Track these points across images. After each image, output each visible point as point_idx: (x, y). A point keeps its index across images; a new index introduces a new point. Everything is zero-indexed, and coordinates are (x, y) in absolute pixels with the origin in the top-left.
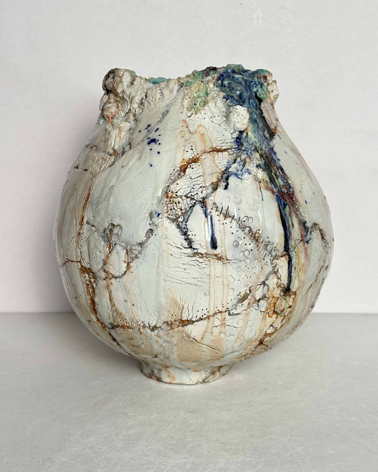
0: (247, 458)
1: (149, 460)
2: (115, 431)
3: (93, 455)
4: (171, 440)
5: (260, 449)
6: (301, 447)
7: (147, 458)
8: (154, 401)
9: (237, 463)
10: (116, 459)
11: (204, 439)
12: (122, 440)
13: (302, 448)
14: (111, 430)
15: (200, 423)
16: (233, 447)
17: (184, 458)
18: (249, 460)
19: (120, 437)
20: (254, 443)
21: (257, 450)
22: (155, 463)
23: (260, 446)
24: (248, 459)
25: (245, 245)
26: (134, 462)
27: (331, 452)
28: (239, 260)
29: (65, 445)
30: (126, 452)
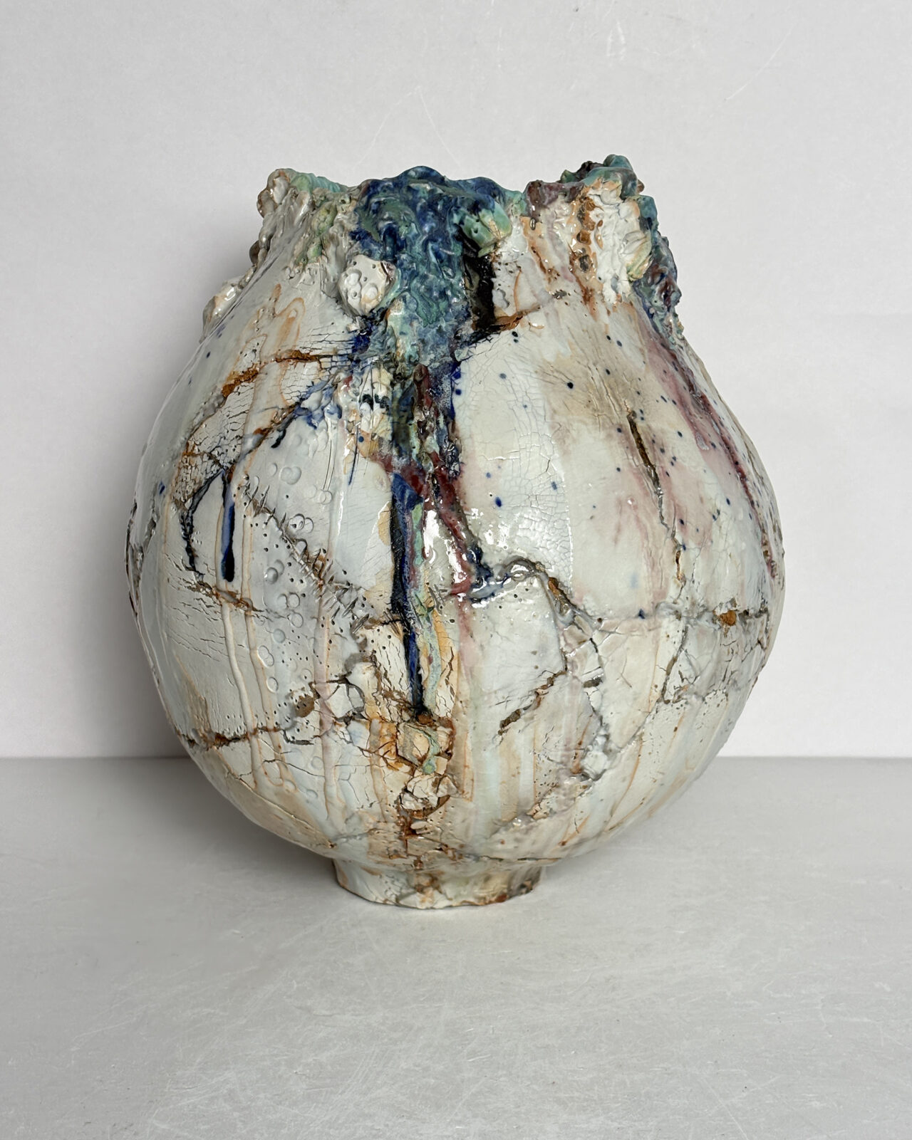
0: (612, 1121)
1: (372, 1128)
2: (286, 1055)
3: (236, 1114)
4: (424, 1077)
5: (643, 1099)
6: (743, 1091)
7: (369, 1123)
8: (375, 978)
9: (589, 1135)
10: (293, 1124)
11: (505, 1072)
12: (304, 1077)
13: (745, 1094)
14: (275, 1052)
15: (491, 1032)
16: (576, 1094)
17: (459, 1123)
18: (619, 1126)
19: (299, 1069)
20: (628, 1083)
21: (634, 1101)
22: (388, 1134)
23: (643, 1091)
24: (616, 1124)
25: (290, 581)
26: (337, 1131)
27: (816, 1104)
28: (276, 613)
29: (166, 1090)
30: (315, 1107)
